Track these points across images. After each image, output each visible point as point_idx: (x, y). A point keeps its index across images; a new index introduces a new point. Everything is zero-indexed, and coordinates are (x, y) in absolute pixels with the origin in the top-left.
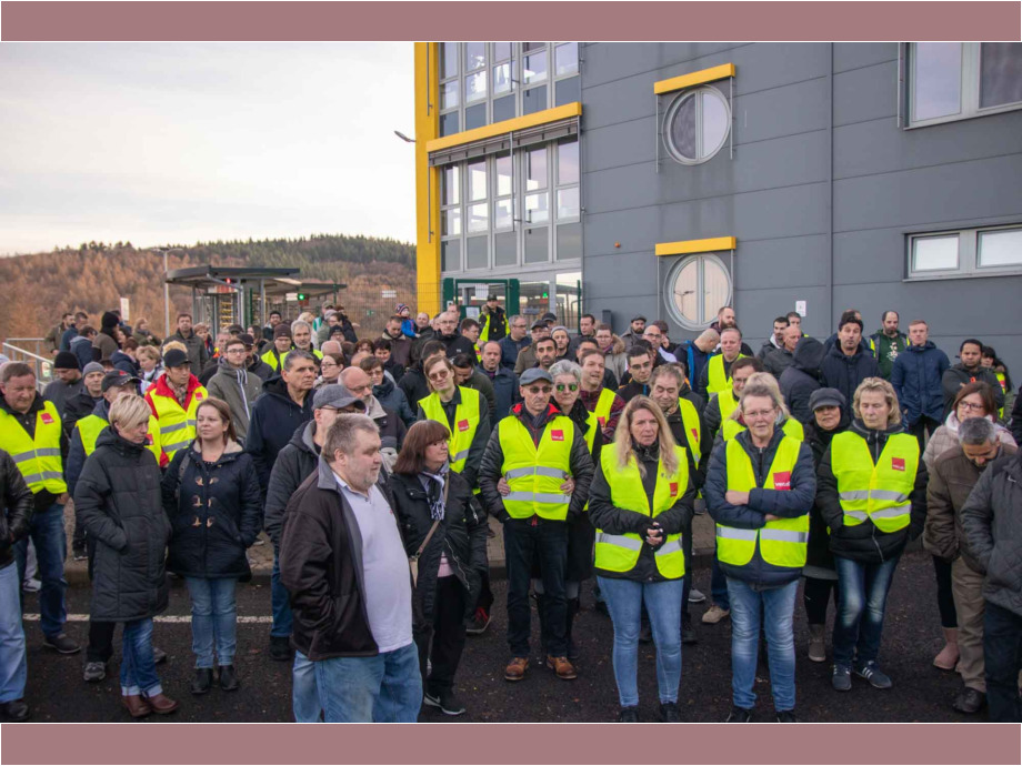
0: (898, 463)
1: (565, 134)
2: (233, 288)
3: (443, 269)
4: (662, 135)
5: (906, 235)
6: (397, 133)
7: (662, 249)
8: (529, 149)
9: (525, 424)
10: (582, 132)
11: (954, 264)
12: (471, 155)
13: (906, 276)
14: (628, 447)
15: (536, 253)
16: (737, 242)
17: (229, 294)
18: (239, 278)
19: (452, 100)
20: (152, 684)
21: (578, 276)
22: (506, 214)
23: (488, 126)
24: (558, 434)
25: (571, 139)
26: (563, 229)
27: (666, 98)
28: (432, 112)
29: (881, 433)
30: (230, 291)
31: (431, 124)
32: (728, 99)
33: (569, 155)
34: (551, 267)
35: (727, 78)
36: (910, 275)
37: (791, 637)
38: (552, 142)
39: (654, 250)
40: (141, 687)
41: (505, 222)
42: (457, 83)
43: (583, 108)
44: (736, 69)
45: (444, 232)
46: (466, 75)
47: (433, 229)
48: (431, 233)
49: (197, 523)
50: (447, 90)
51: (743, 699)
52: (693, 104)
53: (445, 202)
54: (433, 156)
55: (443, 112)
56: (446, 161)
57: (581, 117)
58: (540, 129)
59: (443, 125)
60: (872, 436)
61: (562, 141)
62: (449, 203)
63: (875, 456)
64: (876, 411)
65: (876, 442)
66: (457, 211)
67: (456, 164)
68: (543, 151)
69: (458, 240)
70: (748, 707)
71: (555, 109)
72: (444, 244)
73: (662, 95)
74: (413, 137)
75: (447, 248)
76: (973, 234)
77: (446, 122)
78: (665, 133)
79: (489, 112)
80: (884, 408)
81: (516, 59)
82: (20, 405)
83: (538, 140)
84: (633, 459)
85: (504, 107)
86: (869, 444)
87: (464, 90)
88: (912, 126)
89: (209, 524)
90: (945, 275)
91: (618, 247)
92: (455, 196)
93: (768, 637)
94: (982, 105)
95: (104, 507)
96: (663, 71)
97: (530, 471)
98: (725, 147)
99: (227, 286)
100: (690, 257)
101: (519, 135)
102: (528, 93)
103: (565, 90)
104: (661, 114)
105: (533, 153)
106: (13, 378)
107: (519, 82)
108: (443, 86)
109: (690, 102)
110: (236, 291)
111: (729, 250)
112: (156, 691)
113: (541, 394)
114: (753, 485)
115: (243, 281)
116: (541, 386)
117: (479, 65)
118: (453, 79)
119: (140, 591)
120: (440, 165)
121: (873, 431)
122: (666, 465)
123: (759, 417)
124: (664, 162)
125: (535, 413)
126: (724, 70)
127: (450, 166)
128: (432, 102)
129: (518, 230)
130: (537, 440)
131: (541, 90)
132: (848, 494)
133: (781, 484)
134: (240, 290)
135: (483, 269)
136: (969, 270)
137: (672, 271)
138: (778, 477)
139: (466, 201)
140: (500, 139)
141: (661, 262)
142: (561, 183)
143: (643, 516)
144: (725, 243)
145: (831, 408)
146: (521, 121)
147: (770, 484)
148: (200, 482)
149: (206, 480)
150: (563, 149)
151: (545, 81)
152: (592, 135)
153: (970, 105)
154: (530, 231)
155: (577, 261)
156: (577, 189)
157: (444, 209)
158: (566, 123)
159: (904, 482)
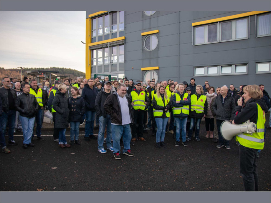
0: (202, 100)
1: (121, 43)
2: (44, 75)
3: (92, 73)
4: (143, 44)
5: (194, 67)
6: (81, 42)
7: (143, 69)
8: (112, 46)
9: (136, 92)
10: (125, 43)
11: (203, 73)
12: (99, 47)
13: (194, 76)
14: (159, 94)
15: (114, 70)
16: (159, 68)
17: (42, 77)
18: (45, 73)
19: (94, 35)
20: (65, 142)
21: (124, 75)
22: (106, 61)
23: (110, 39)
24: (142, 94)
25: (123, 44)
26: (120, 64)
27: (144, 36)
28: (90, 37)
29: (199, 95)
30: (43, 76)
31: (90, 40)
32: (157, 37)
33: (122, 48)
34: (117, 73)
35: (157, 33)
36: (195, 75)
37: (186, 128)
38: (118, 45)
39: (141, 69)
40: (63, 142)
41: (107, 62)
42: (96, 31)
43: (125, 38)
44: (159, 31)
45: (92, 64)
46: (98, 29)
47: (90, 64)
48: (89, 65)
49: (72, 110)
50: (93, 32)
51: (178, 140)
52: (150, 38)
53: (92, 58)
54: (90, 47)
55: (92, 37)
56: (93, 48)
57: (125, 40)
58: (115, 42)
59: (92, 40)
60: (198, 95)
61: (120, 45)
62: (93, 58)
63: (198, 99)
64: (198, 90)
65: (198, 96)
66: (95, 60)
67: (95, 49)
68: (116, 47)
69: (95, 66)
70: (179, 141)
71: (119, 38)
72: (92, 67)
73: (143, 36)
74: (85, 43)
75: (93, 68)
76: (207, 67)
77: (93, 40)
78: (144, 44)
79: (103, 38)
80: (200, 90)
81: (110, 26)
82: (35, 87)
83: (115, 44)
84: (160, 96)
85: (107, 37)
86: (197, 97)
87: (97, 33)
88: (195, 45)
89: (75, 110)
90: (202, 76)
91: (133, 68)
92: (95, 56)
93: (182, 128)
94: (208, 42)
95: (58, 106)
96: (143, 31)
97: (137, 100)
98: (157, 47)
99: (42, 75)
100: (148, 71)
101: (110, 43)
102: (112, 34)
103: (121, 34)
104: (143, 40)
105: (113, 47)
106: (33, 82)
107: (110, 31)
108: (92, 32)
109: (149, 38)
110: (44, 76)
111: (157, 70)
112: (66, 143)
113: (139, 86)
114: (181, 100)
115: (46, 74)
116: (139, 85)
117: (100, 27)
118: (95, 30)
119: (65, 122)
120: (91, 49)
121: (198, 94)
122: (166, 97)
123: (182, 89)
124: (143, 50)
125: (138, 90)
126: (157, 31)
127: (93, 50)
128: (90, 35)
129: (110, 64)
130: (139, 94)
131: (116, 33)
132: (193, 105)
133: (185, 100)
134: (45, 76)
135: (101, 73)
136: (206, 75)
137: (145, 74)
138: (185, 99)
139: (97, 58)
140: (106, 44)
141: (142, 72)
142: (120, 54)
143: (163, 107)
144: (157, 68)
145: (189, 90)
146: (111, 40)
147: (183, 100)
148: (73, 102)
149: (74, 102)
150: (120, 46)
151: (117, 31)
152: (127, 44)
153: (206, 41)
154: (112, 65)
155: (123, 71)
156: (124, 56)
157: (92, 59)
158: (122, 41)
159: (202, 104)
